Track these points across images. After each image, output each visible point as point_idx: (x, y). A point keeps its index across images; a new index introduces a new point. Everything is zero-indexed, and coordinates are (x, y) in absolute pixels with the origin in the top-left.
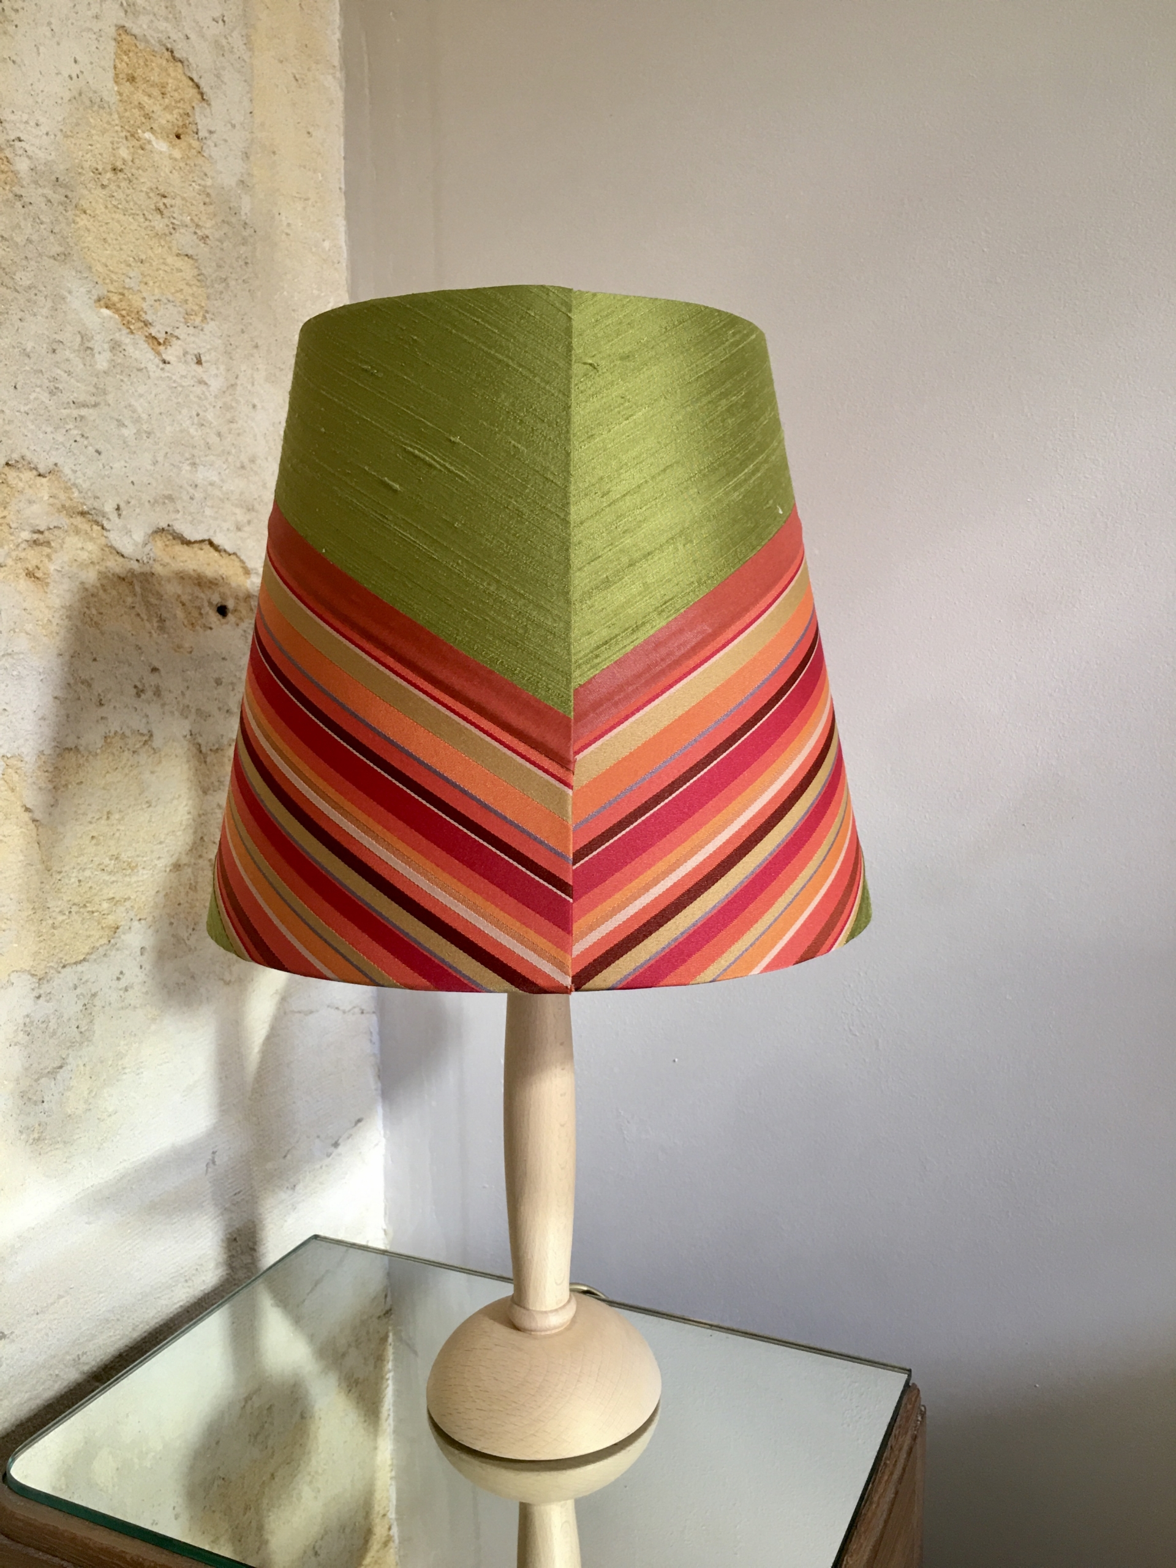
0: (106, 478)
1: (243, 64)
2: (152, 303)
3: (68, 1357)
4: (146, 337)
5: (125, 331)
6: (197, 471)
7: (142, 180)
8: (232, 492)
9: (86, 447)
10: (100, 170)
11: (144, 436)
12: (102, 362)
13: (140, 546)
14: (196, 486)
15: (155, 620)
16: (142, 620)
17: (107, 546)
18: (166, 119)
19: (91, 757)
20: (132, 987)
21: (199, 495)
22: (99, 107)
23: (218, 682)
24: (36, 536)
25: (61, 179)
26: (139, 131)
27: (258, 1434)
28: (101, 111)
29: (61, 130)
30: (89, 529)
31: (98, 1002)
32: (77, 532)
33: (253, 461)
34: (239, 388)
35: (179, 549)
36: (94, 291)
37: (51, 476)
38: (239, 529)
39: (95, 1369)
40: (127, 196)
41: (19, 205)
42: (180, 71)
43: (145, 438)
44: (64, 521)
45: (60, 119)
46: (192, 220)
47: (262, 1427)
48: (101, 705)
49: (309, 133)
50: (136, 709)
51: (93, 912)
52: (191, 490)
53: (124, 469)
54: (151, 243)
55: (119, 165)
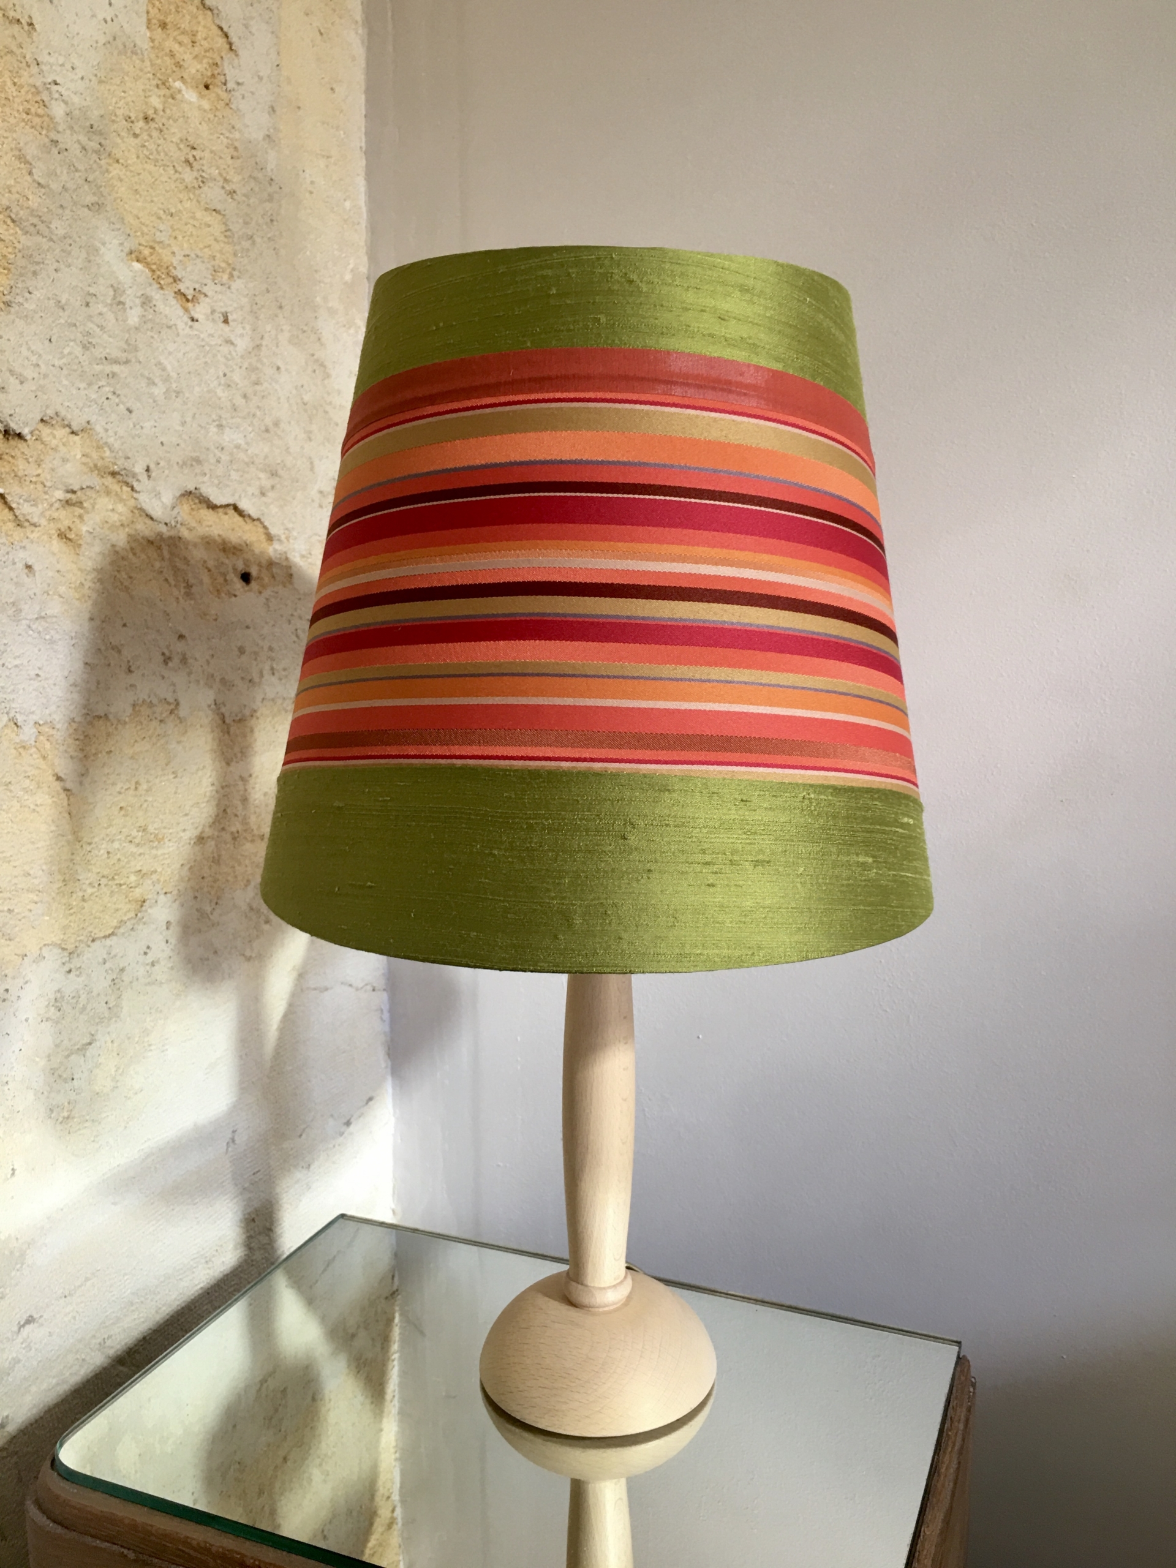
0: (137, 438)
1: (271, 15)
2: (181, 258)
3: (94, 1341)
4: (175, 293)
5: (156, 286)
6: (223, 433)
7: (173, 130)
8: (257, 455)
9: (117, 405)
10: (133, 118)
11: (174, 395)
12: (134, 317)
13: (169, 509)
14: (222, 449)
15: (183, 585)
16: (170, 586)
17: (136, 508)
18: (195, 68)
19: (120, 727)
20: (158, 962)
21: (225, 458)
22: (132, 52)
23: (242, 651)
24: (69, 496)
25: (95, 127)
26: (170, 80)
27: (271, 1418)
28: (134, 57)
29: (96, 75)
30: (119, 490)
31: (126, 978)
32: (108, 492)
33: (276, 424)
34: (263, 348)
35: (205, 514)
36: (125, 244)
37: (86, 435)
38: (263, 494)
39: (119, 1353)
40: (159, 146)
41: (55, 151)
42: (210, 19)
43: (174, 397)
44: (95, 480)
45: (95, 63)
46: (220, 174)
47: (276, 1410)
48: (130, 671)
49: (332, 89)
50: (163, 677)
51: (121, 885)
52: (218, 453)
53: (153, 429)
54: (181, 196)
55: (150, 113)
